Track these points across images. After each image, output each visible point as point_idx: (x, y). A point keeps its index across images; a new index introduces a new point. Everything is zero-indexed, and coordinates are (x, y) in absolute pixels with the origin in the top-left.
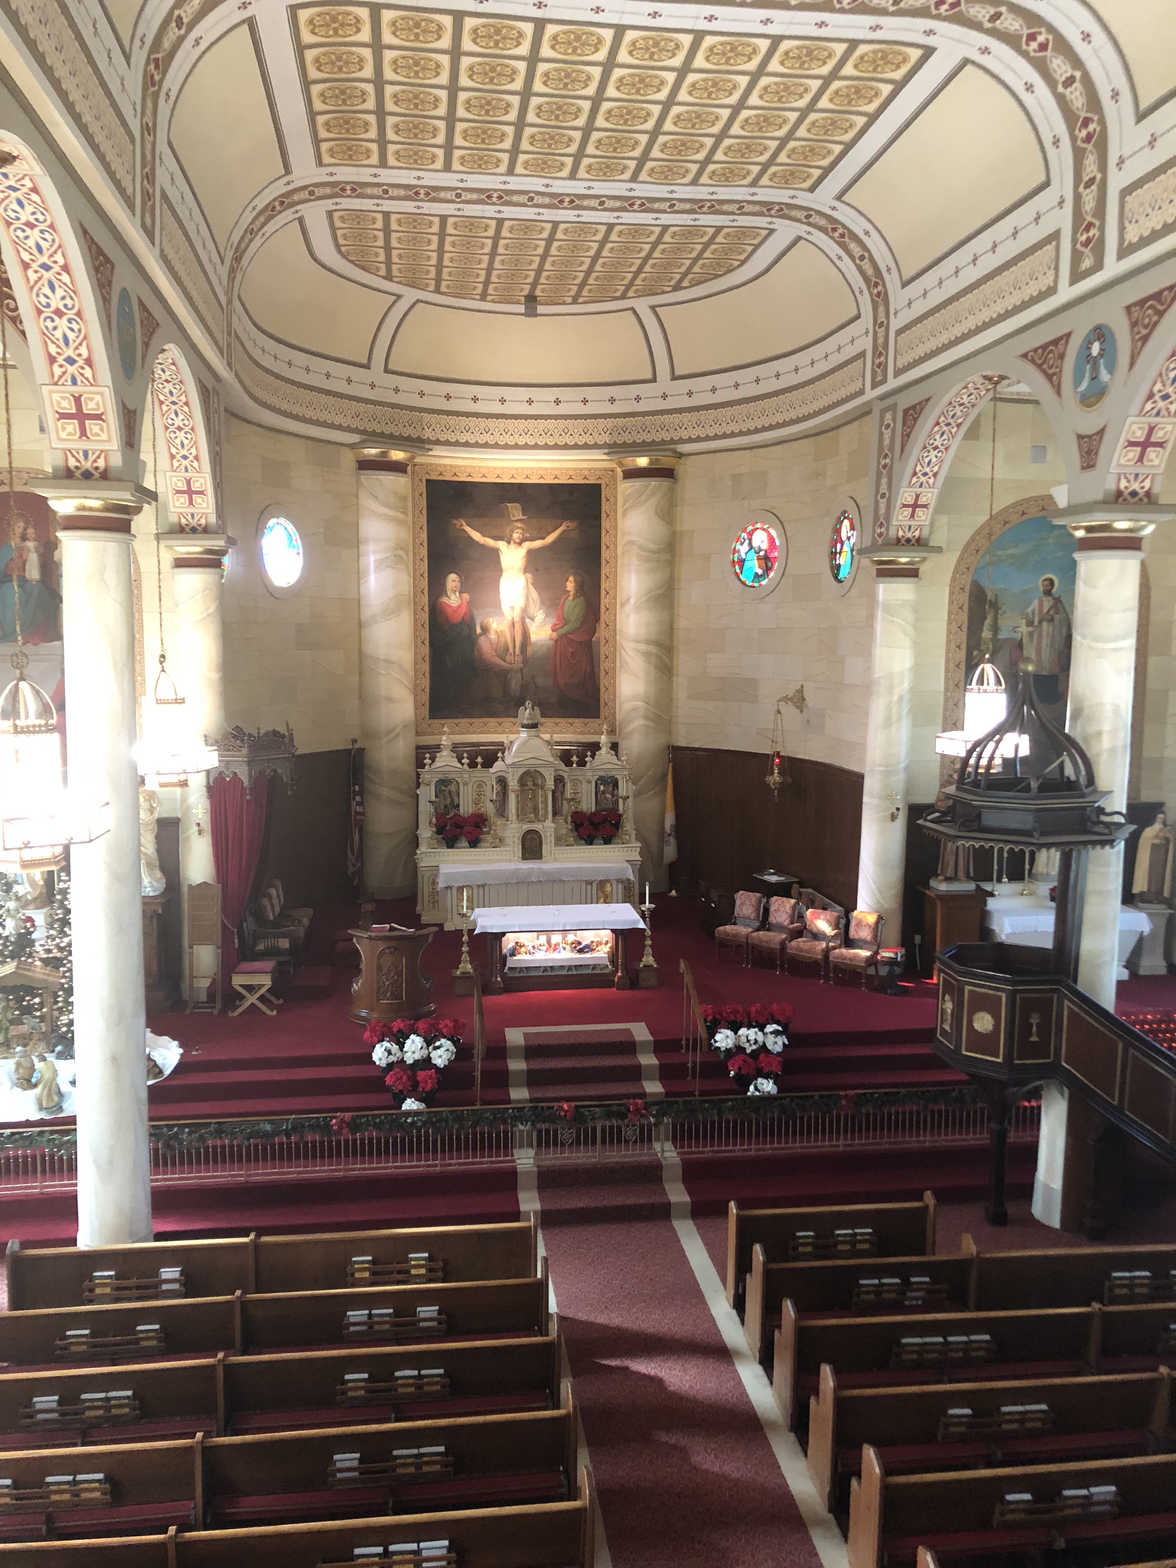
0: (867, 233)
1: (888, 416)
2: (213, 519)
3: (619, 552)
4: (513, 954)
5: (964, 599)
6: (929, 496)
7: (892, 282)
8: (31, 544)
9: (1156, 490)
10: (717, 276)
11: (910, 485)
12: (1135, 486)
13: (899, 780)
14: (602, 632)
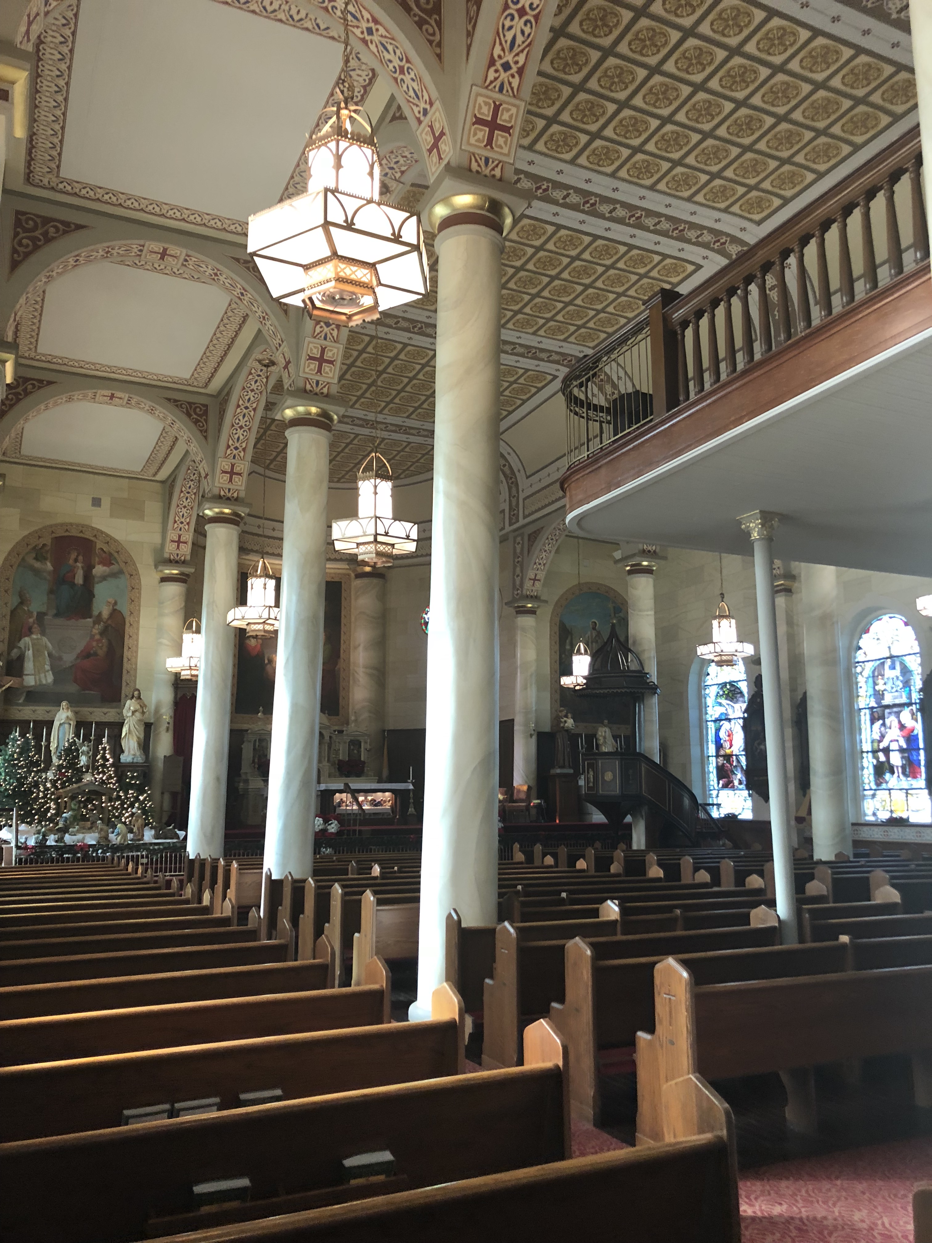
0: (509, 454)
1: (519, 539)
2: (188, 558)
3: (353, 619)
4: (340, 806)
5: (556, 629)
6: (541, 575)
7: (521, 477)
8: (79, 565)
9: (657, 551)
10: (421, 473)
11: (533, 569)
12: (650, 548)
13: (533, 716)
14: (341, 664)
